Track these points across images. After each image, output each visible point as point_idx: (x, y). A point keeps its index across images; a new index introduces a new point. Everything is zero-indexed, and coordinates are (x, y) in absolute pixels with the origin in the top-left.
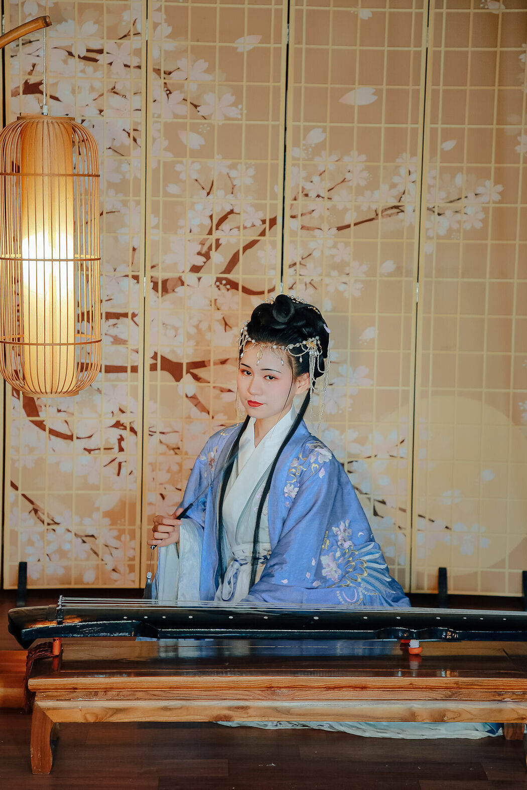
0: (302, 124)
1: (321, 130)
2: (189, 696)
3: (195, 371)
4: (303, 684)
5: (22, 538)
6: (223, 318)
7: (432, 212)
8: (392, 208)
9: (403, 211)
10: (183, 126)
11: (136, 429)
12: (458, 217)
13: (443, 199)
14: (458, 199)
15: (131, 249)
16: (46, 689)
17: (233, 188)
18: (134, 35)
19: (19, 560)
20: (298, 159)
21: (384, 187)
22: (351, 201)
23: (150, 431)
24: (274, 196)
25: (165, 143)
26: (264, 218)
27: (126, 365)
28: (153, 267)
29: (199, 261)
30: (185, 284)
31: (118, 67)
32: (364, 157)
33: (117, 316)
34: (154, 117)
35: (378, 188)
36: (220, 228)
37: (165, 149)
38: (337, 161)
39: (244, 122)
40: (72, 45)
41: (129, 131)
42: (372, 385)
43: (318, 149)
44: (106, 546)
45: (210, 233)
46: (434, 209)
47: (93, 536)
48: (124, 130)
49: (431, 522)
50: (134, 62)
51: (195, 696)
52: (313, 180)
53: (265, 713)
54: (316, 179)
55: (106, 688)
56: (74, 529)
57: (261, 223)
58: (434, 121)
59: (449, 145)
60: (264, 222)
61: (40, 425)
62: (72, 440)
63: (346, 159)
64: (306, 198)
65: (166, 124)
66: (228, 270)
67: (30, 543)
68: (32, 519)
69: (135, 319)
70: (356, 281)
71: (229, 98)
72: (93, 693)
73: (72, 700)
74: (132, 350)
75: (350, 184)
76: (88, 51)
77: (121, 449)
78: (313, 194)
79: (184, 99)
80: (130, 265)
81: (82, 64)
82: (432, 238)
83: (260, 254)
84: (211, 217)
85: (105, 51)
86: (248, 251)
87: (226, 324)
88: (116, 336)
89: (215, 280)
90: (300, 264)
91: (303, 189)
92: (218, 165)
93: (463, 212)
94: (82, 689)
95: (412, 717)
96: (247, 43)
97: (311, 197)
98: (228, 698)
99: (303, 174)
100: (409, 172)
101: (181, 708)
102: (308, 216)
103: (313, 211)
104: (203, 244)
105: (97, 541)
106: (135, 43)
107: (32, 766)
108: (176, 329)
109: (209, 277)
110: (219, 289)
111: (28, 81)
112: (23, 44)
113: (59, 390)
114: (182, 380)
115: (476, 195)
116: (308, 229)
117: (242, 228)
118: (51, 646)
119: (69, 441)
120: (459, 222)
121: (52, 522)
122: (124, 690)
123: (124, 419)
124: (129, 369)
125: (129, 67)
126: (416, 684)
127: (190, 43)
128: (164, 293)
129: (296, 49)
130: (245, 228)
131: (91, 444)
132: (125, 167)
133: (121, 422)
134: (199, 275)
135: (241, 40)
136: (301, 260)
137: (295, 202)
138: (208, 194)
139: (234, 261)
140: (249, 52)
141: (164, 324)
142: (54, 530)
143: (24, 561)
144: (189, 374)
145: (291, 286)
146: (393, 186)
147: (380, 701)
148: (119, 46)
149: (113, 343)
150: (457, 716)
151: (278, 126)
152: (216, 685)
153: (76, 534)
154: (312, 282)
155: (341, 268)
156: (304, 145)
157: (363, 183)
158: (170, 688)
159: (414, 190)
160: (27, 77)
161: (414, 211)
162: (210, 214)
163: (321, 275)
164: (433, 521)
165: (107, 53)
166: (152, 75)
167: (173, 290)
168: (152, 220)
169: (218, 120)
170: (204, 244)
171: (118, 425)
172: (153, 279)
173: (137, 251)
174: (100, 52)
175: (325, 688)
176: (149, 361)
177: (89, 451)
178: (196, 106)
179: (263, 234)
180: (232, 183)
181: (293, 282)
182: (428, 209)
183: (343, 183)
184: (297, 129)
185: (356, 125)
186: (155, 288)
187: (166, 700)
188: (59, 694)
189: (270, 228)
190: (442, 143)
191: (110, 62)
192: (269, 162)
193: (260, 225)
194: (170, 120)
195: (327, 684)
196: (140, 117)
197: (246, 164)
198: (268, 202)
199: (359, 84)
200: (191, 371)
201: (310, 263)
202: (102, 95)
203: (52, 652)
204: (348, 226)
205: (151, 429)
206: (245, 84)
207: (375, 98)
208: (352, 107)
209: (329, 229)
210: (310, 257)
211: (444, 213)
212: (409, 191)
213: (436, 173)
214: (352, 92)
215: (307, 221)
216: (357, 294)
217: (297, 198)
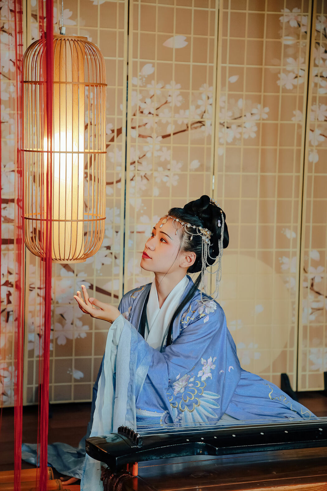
1: (151, 65)
7: (222, 126)
8: (197, 122)
9: (204, 125)
11: (20, 286)
12: (240, 129)
13: (230, 117)
15: (17, 151)
17: (90, 106)
20: (136, 86)
21: (192, 108)
22: (171, 117)
23: (30, 287)
24: (120, 113)
26: (113, 129)
27: (12, 238)
31: (6, 12)
32: (179, 86)
33: (6, 201)
35: (188, 108)
38: (162, 88)
41: (15, 61)
43: (149, 79)
46: (224, 124)
48: (11, 60)
50: (18, 8)
52: (146, 102)
54: (148, 100)
57: (111, 132)
58: (224, 61)
59: (234, 79)
60: (113, 131)
63: (168, 86)
64: (141, 114)
69: (19, 203)
70: (174, 175)
74: (17, 226)
75: (171, 105)
77: (9, 302)
78: (146, 112)
82: (223, 144)
83: (110, 154)
88: (6, 216)
90: (138, 162)
91: (140, 108)
93: (243, 126)
97: (145, 114)
99: (140, 97)
100: (208, 97)
102: (143, 127)
103: (146, 124)
115: (252, 114)
116: (143, 137)
120: (241, 133)
123: (12, 279)
124: (15, 241)
125: (15, 12)
129: (135, 5)
132: (11, 88)
133: (10, 282)
136: (138, 159)
137: (134, 117)
140: (102, 5)
145: (132, 178)
146: (198, 107)
154: (146, 175)
155: (164, 165)
156: (140, 76)
157: (179, 104)
159: (211, 110)
161: (211, 125)
163: (151, 170)
166: (31, 19)
171: (7, 283)
179: (112, 140)
181: (133, 175)
182: (220, 124)
183: (166, 104)
184: (135, 63)
185: (174, 62)
189: (118, 135)
190: (229, 77)
192: (116, 87)
193: (111, 134)
198: (116, 117)
199: (177, 33)
201: (144, 162)
204: (169, 135)
205: (32, 286)
206: (99, 29)
207: (186, 43)
208: (172, 49)
209: (157, 137)
210: (144, 157)
211: (230, 127)
212: (208, 111)
213: (225, 98)
214: (172, 39)
215: (142, 131)
216: (175, 184)
217: (135, 114)
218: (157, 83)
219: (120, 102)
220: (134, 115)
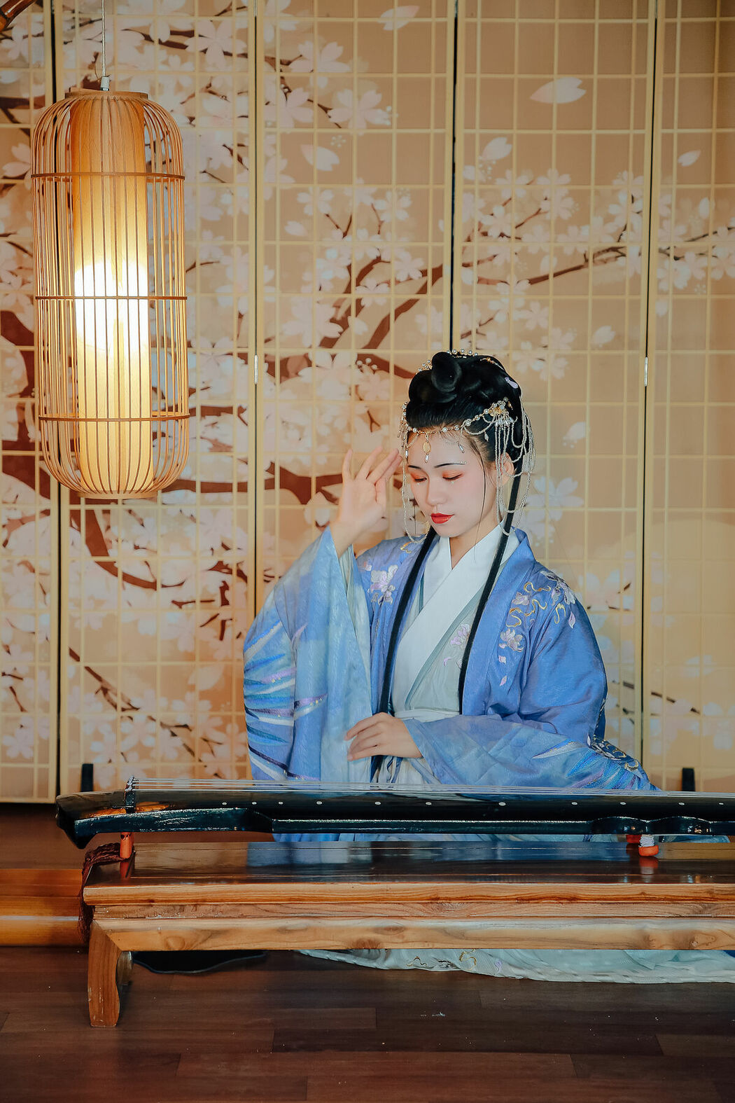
0: (478, 131)
1: (505, 140)
2: (316, 911)
3: (329, 489)
4: (485, 894)
5: (86, 730)
6: (368, 412)
7: (665, 256)
8: (608, 250)
9: (624, 255)
10: (308, 139)
11: (246, 573)
12: (704, 261)
13: (682, 236)
14: (704, 236)
15: (236, 316)
16: (109, 903)
17: (380, 226)
18: (238, 9)
19: (83, 761)
20: (472, 183)
21: (596, 221)
22: (549, 242)
23: (265, 576)
24: (438, 237)
25: (282, 164)
26: (424, 268)
27: (229, 481)
28: (267, 341)
29: (333, 331)
30: (314, 364)
31: (215, 55)
32: (566, 178)
33: (217, 411)
34: (266, 127)
35: (588, 222)
36: (362, 283)
37: (283, 172)
38: (528, 184)
39: (395, 131)
40: (150, 25)
41: (232, 147)
42: (583, 506)
43: (501, 167)
44: (205, 740)
45: (348, 291)
46: (668, 251)
47: (186, 726)
48: (224, 146)
49: (670, 703)
50: (238, 48)
51: (325, 912)
52: (495, 214)
53: (429, 937)
54: (498, 210)
55: (196, 901)
56: (159, 716)
57: (420, 275)
58: (667, 123)
59: (689, 158)
60: (424, 273)
61: (110, 568)
62: (155, 588)
63: (541, 180)
64: (484, 238)
65: (283, 135)
66: (374, 343)
67: (98, 736)
68: (99, 703)
69: (242, 415)
70: (557, 356)
71: (373, 97)
72: (177, 907)
73: (147, 918)
74: (239, 460)
75: (548, 216)
76: (173, 33)
77: (225, 602)
78: (494, 233)
79: (309, 100)
80: (235, 336)
81: (164, 52)
82: (667, 293)
83: (420, 319)
84: (349, 268)
85: (196, 34)
86: (403, 315)
87: (372, 421)
88: (216, 440)
89: (355, 358)
90: (477, 332)
91: (480, 225)
92: (358, 194)
93: (710, 254)
94: (162, 901)
95: (645, 942)
96: (397, 18)
97: (491, 236)
98: (373, 915)
99: (480, 203)
100: (633, 198)
101: (305, 930)
102: (488, 264)
104: (337, 306)
105: (192, 734)
106: (240, 20)
107: (91, 1014)
108: (301, 429)
109: (347, 354)
110: (362, 371)
111: (89, 78)
112: (81, 25)
113: (129, 488)
114: (310, 503)
115: (729, 229)
116: (488, 282)
117: (393, 282)
118: (118, 847)
119: (150, 591)
120: (706, 269)
121: (129, 707)
122: (223, 903)
123: (230, 559)
124: (235, 488)
125: (230, 55)
126: (650, 893)
127: (316, 20)
128: (283, 378)
129: (468, 24)
130: (398, 282)
131: (181, 595)
132: (226, 199)
133: (225, 563)
134: (332, 351)
135: (389, 13)
136: (478, 326)
137: (468, 244)
138: (345, 235)
139: (382, 331)
140: (401, 31)
141: (283, 422)
142: (131, 718)
143: (89, 762)
144: (320, 494)
146: (609, 219)
147: (597, 920)
148: (217, 25)
149: (211, 450)
150: (711, 940)
151: (443, 135)
152: (356, 895)
153: (162, 725)
155: (535, 338)
156: (481, 162)
157: (566, 215)
158: (290, 900)
159: (639, 224)
160: (87, 72)
161: (640, 254)
162: (348, 264)
163: (506, 348)
164: (673, 701)
165: (200, 36)
166: (263, 66)
167: (297, 374)
168: (266, 274)
169: (357, 129)
170: (339, 307)
171: (220, 567)
172: (267, 359)
173: (244, 318)
174: (190, 34)
175: (517, 899)
176: (263, 476)
177: (180, 605)
178: (326, 110)
179: (423, 290)
180: (378, 218)
182: (661, 251)
183: (537, 216)
184: (470, 139)
185: (555, 132)
186: (271, 371)
187: (283, 917)
188: (127, 909)
189: (434, 281)
190: (680, 153)
191: (203, 48)
192: (431, 187)
193: (419, 278)
194: (289, 131)
195: (519, 893)
196: (246, 127)
197: (398, 190)
198: (430, 244)
199: (561, 72)
200: (324, 488)
201: (491, 333)
202: (193, 95)
203: (118, 854)
204: (546, 278)
205: (268, 573)
206: (395, 76)
207: (582, 92)
208: (551, 106)
209: (518, 282)
210: (491, 322)
211: (683, 257)
212: (632, 225)
213: (671, 199)
214: (549, 86)
215: (486, 271)
216: (559, 375)
217: (471, 238)
218: (519, 174)
219: (439, 215)
220: (469, 240)
